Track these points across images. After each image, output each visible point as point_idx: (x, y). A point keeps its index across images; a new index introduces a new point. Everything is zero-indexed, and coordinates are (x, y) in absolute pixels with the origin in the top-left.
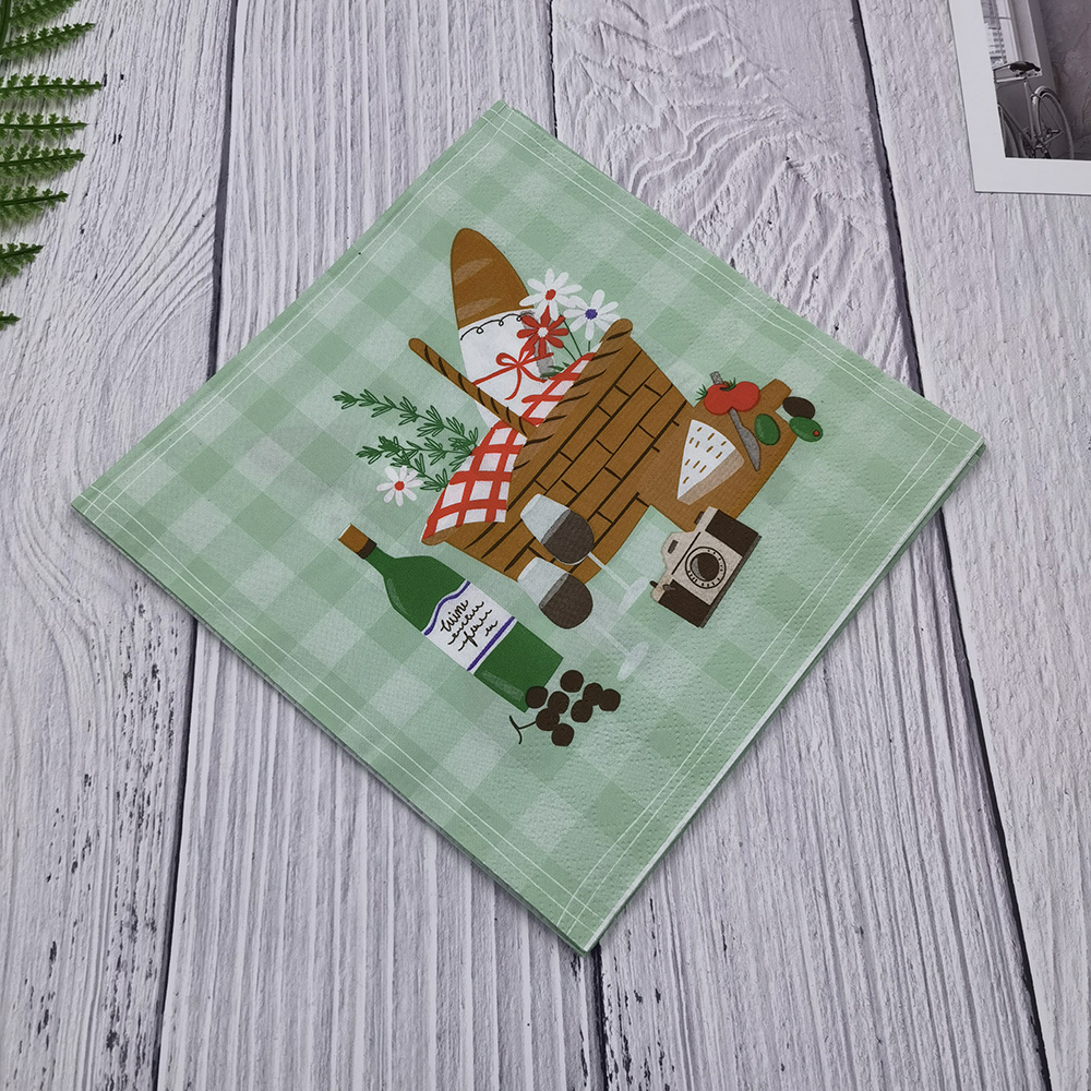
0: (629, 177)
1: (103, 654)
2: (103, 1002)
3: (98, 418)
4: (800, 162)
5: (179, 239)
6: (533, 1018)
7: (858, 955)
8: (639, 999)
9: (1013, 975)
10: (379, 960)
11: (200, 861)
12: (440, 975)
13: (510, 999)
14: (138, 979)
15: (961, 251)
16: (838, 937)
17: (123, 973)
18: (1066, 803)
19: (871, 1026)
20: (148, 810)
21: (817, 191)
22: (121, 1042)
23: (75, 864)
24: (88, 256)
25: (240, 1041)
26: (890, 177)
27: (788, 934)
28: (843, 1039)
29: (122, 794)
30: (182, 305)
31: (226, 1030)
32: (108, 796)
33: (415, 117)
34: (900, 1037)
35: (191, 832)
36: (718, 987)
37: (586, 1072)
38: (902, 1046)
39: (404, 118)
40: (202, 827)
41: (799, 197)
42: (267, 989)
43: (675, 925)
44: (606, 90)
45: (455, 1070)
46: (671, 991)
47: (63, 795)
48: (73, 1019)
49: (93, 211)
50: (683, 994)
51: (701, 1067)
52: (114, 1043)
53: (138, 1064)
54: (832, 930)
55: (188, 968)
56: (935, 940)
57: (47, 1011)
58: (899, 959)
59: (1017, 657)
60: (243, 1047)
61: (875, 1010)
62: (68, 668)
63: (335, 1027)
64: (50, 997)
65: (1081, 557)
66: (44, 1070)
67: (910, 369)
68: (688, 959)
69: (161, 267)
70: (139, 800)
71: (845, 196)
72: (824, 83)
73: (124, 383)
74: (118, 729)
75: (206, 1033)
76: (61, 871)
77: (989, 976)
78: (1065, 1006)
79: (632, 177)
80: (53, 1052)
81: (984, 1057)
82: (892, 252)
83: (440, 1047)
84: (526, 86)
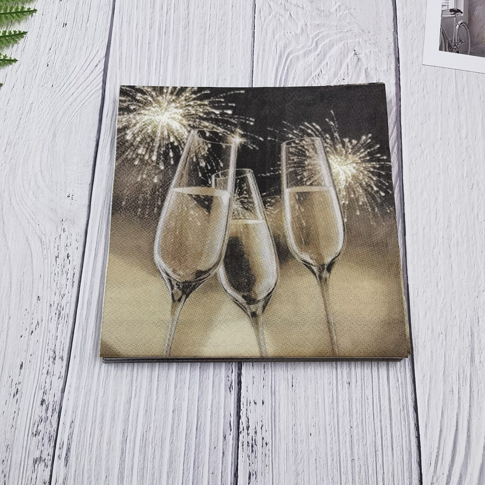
0: (284, 55)
1: (48, 248)
2: (40, 387)
3: (50, 148)
4: (360, 53)
5: (88, 71)
6: (212, 407)
7: (347, 392)
8: (255, 403)
9: (410, 406)
10: (151, 380)
11: (82, 334)
12: (176, 387)
13: (203, 399)
14: (55, 379)
15: (426, 97)
16: (339, 385)
17: (49, 376)
18: (441, 338)
19: (349, 421)
20: (62, 312)
21: (366, 66)
22: (47, 403)
23: (32, 332)
24: (50, 77)
25: (94, 406)
26: (399, 62)
27: (319, 382)
28: (337, 425)
29: (52, 305)
30: (88, 101)
31: (89, 402)
32: (47, 305)
33: (193, 22)
34: (360, 427)
35: (80, 322)
36: (288, 401)
37: (231, 430)
38: (360, 430)
39: (188, 22)
40: (84, 321)
41: (358, 68)
42: (106, 387)
43: (273, 376)
44: (278, 14)
45: (179, 424)
46: (268, 401)
47: (29, 303)
48: (28, 393)
49: (53, 57)
50: (273, 403)
51: (278, 431)
52: (44, 403)
53: (53, 412)
54: (337, 382)
55: (75, 376)
56: (379, 389)
57: (18, 389)
58: (363, 395)
59: (429, 276)
60: (95, 409)
61: (351, 415)
62: (33, 252)
63: (132, 404)
64: (19, 383)
65: (462, 235)
66: (15, 412)
67: (398, 149)
68: (277, 389)
69: (80, 83)
70: (59, 308)
71: (378, 69)
72: (375, 17)
73: (62, 133)
74: (52, 279)
75: (81, 403)
76: (26, 334)
77: (400, 405)
78: (430, 420)
79: (286, 55)
80: (19, 406)
81: (394, 438)
82: (396, 96)
83: (173, 415)
84: (243, 10)
